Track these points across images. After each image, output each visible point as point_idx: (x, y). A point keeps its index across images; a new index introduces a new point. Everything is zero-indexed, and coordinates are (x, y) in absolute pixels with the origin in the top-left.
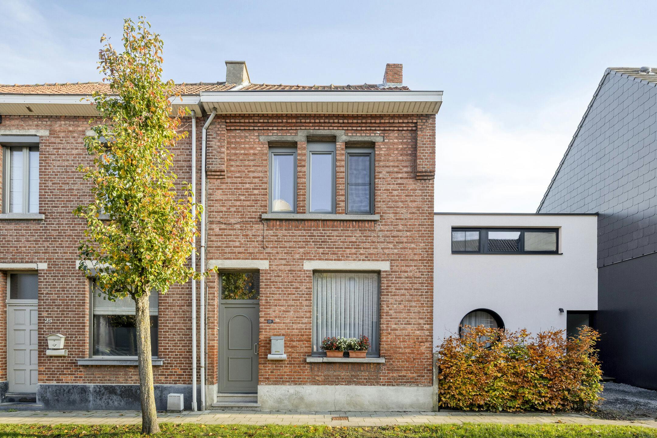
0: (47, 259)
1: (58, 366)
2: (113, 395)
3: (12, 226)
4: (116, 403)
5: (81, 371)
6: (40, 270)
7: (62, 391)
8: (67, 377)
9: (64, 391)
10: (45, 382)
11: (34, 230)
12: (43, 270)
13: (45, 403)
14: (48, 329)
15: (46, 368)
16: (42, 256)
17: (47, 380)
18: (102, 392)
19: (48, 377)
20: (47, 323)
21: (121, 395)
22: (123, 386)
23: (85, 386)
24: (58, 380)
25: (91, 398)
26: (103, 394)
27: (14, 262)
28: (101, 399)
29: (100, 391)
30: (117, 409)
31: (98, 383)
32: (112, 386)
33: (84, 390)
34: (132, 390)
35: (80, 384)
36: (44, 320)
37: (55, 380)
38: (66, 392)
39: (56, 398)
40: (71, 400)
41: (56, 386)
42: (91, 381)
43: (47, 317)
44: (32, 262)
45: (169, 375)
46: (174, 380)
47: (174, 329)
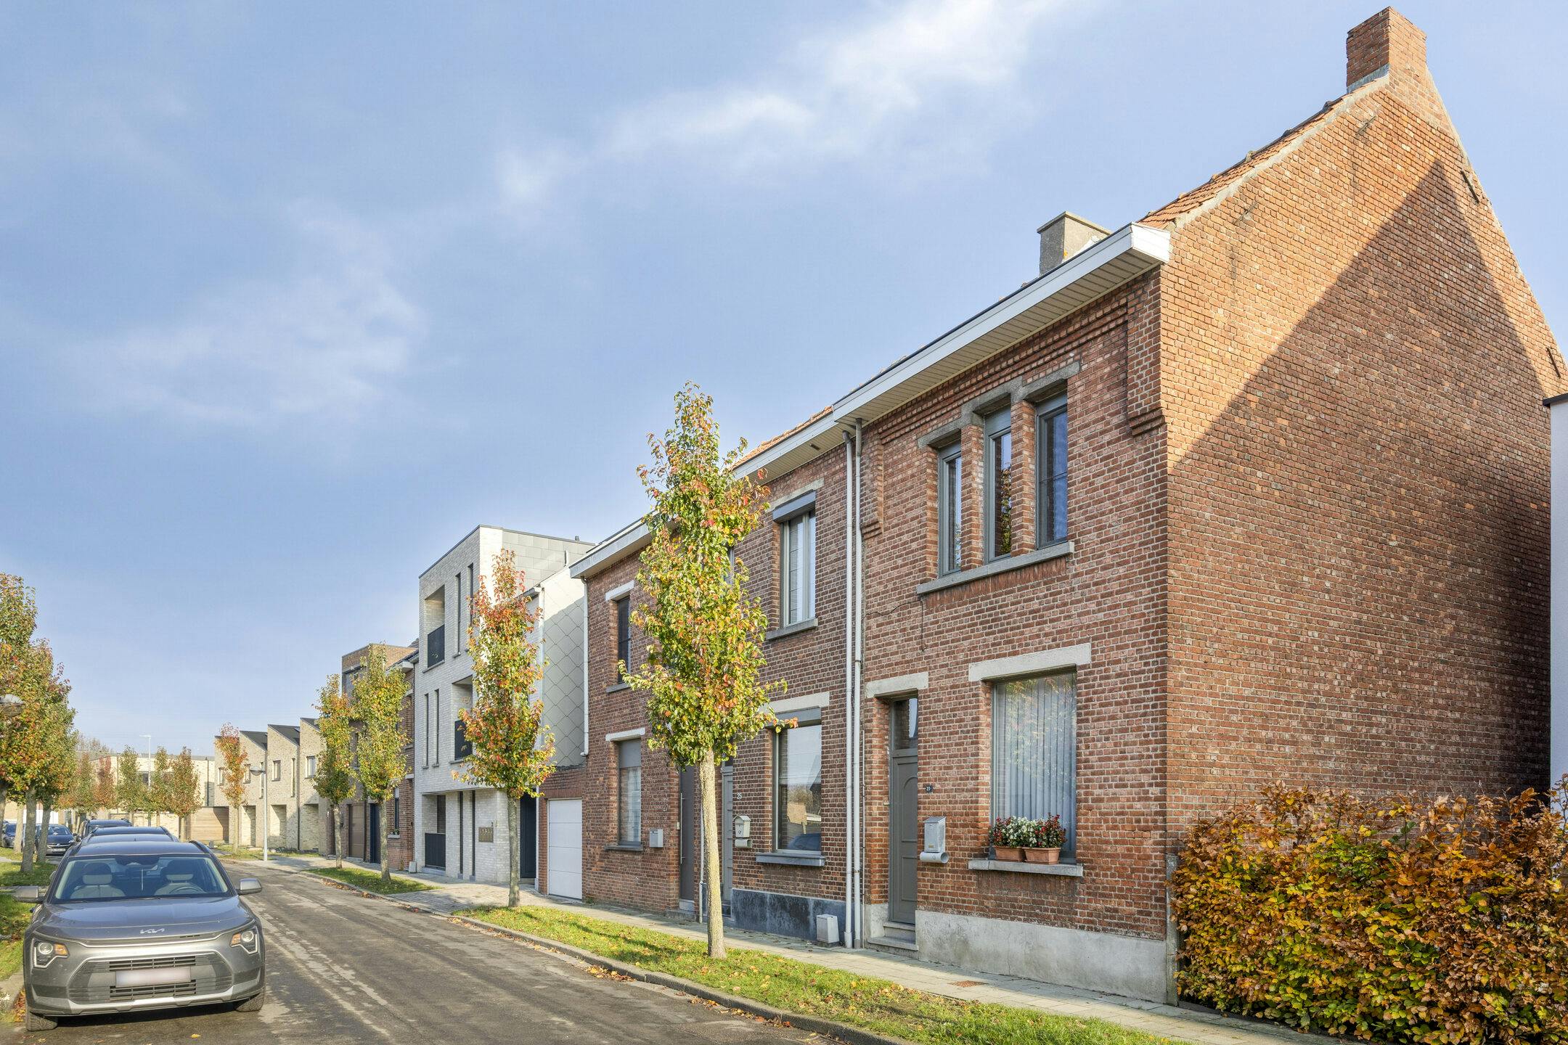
1: (744, 863)
2: (784, 912)
4: (785, 925)
5: (761, 873)
8: (751, 880)
9: (750, 901)
14: (739, 808)
15: (738, 866)
17: (738, 883)
18: (776, 906)
19: (739, 879)
20: (738, 800)
21: (790, 912)
22: (792, 898)
23: (764, 895)
24: (746, 884)
25: (768, 914)
26: (777, 909)
28: (774, 916)
29: (774, 904)
31: (774, 891)
32: (784, 897)
33: (762, 901)
34: (798, 905)
35: (760, 891)
37: (743, 885)
38: (750, 903)
39: (744, 910)
40: (754, 915)
41: (743, 892)
42: (769, 888)
43: (738, 791)
45: (830, 883)
46: (834, 893)
47: (834, 805)
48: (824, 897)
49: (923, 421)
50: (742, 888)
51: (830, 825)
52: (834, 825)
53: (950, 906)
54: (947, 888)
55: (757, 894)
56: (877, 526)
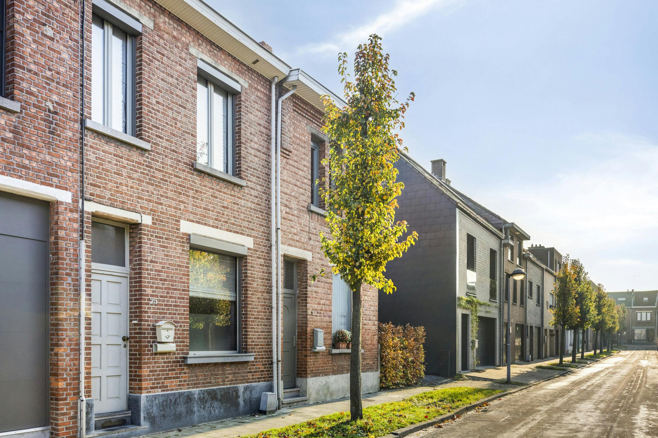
0: (151, 210)
1: (163, 367)
2: (215, 401)
3: (111, 148)
4: (217, 411)
5: (185, 373)
6: (144, 226)
7: (169, 401)
8: (172, 382)
9: (171, 401)
10: (150, 392)
11: (136, 162)
12: (147, 226)
13: (151, 423)
14: (153, 313)
15: (150, 371)
16: (145, 204)
17: (152, 388)
18: (206, 399)
19: (153, 384)
20: (152, 305)
21: (221, 400)
22: (223, 388)
23: (190, 392)
24: (163, 387)
25: (196, 409)
26: (206, 402)
27: (112, 205)
28: (204, 409)
29: (204, 398)
30: (218, 418)
31: (202, 387)
32: (214, 390)
33: (189, 398)
34: (229, 393)
35: (185, 390)
36: (149, 300)
37: (160, 387)
38: (172, 403)
39: (163, 413)
40: (177, 413)
41: (162, 395)
42: (196, 385)
43: (152, 296)
44: (134, 211)
45: (255, 372)
46: (258, 378)
47: (258, 318)
48: (251, 382)
49: (311, 119)
50: (159, 392)
51: (255, 332)
52: (258, 332)
53: (321, 373)
54: (320, 364)
55: (181, 394)
56: (290, 154)
